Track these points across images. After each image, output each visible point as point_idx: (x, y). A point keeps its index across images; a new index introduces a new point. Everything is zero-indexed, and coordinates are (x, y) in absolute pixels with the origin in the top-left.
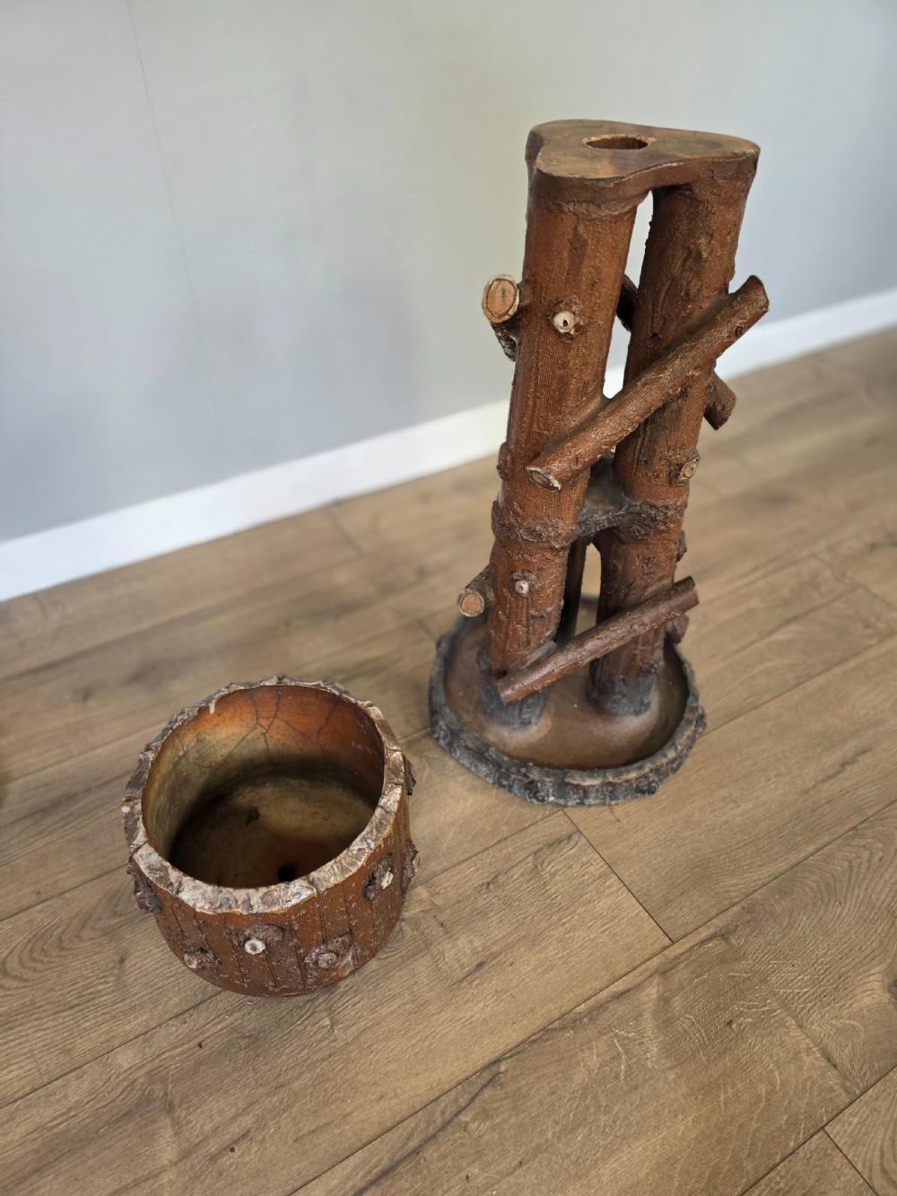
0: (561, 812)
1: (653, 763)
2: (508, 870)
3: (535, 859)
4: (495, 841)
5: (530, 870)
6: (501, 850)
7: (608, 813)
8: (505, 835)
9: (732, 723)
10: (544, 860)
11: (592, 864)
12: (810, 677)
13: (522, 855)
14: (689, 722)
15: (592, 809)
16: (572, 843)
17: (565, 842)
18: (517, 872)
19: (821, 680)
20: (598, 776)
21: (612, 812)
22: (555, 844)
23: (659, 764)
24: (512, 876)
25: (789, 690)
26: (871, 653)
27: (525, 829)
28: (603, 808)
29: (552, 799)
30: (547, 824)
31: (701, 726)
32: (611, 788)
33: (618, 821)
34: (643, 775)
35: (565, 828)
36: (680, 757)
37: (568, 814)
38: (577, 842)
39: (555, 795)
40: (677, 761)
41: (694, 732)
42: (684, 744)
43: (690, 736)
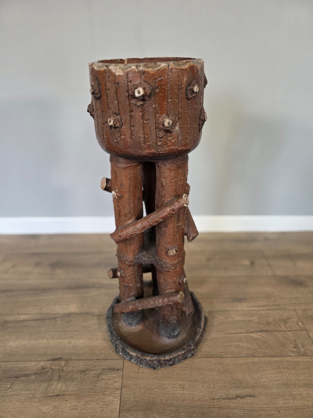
0: (123, 360)
1: (158, 357)
2: (91, 370)
3: (102, 371)
4: (96, 359)
5: (97, 374)
6: (95, 363)
7: (137, 368)
8: (100, 358)
9: (208, 359)
10: (104, 373)
11: (117, 383)
12: (253, 356)
13: (100, 367)
14: (184, 349)
15: (133, 364)
16: (117, 372)
17: (115, 371)
18: (93, 372)
19: (257, 360)
20: (136, 353)
21: (139, 369)
22: (112, 369)
23: (160, 359)
24: (91, 373)
25: (240, 357)
26: (288, 359)
27: (108, 359)
28: (136, 366)
29: (121, 354)
30: (115, 362)
31: (190, 353)
32: (140, 360)
33: (138, 373)
34: (152, 360)
35: (119, 366)
36: (173, 361)
37: (125, 362)
38: (119, 373)
39: (122, 353)
40: (172, 361)
41: (184, 354)
42: (175, 356)
43: (181, 355)
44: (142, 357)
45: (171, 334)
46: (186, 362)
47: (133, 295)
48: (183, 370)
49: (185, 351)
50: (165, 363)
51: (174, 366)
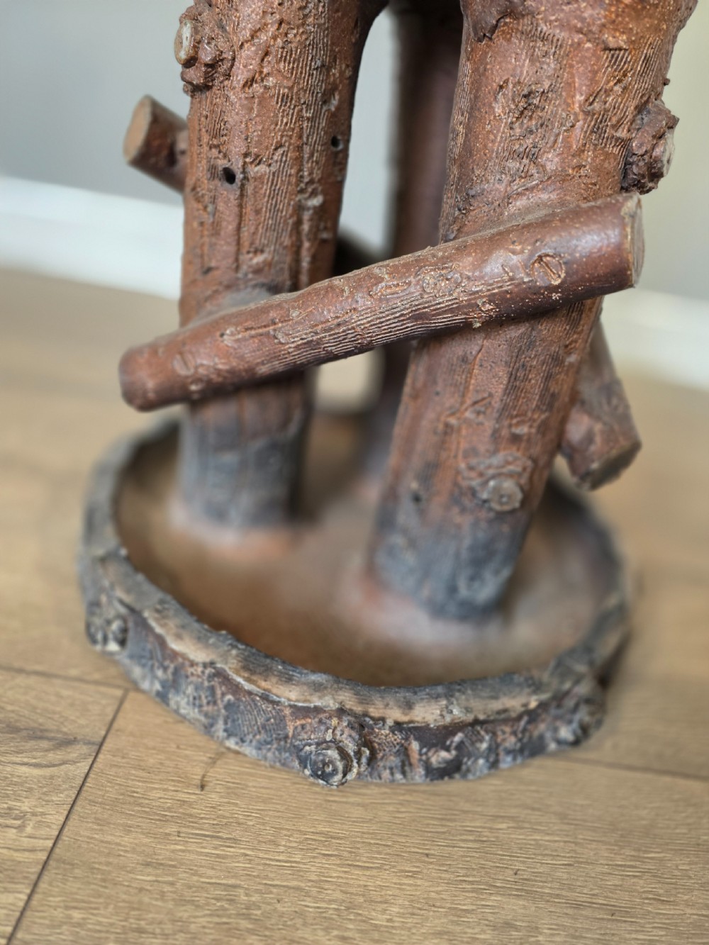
0: (119, 693)
1: (364, 700)
7: (203, 757)
9: (668, 779)
14: (536, 686)
15: (183, 728)
16: (52, 756)
17: (45, 744)
20: (215, 646)
21: (213, 762)
22: (24, 732)
23: (374, 712)
27: (20, 671)
28: (201, 740)
29: (113, 647)
30: (65, 693)
31: (570, 722)
32: (229, 697)
33: (202, 787)
34: (317, 710)
35: (82, 721)
36: (460, 747)
37: (127, 705)
38: (64, 763)
39: (122, 643)
40: (447, 749)
41: (532, 716)
42: (482, 717)
43: (514, 715)
44: (248, 680)
45: (452, 590)
46: (536, 770)
47: (258, 271)
48: (512, 818)
49: (545, 696)
50: (404, 752)
51: (454, 786)
